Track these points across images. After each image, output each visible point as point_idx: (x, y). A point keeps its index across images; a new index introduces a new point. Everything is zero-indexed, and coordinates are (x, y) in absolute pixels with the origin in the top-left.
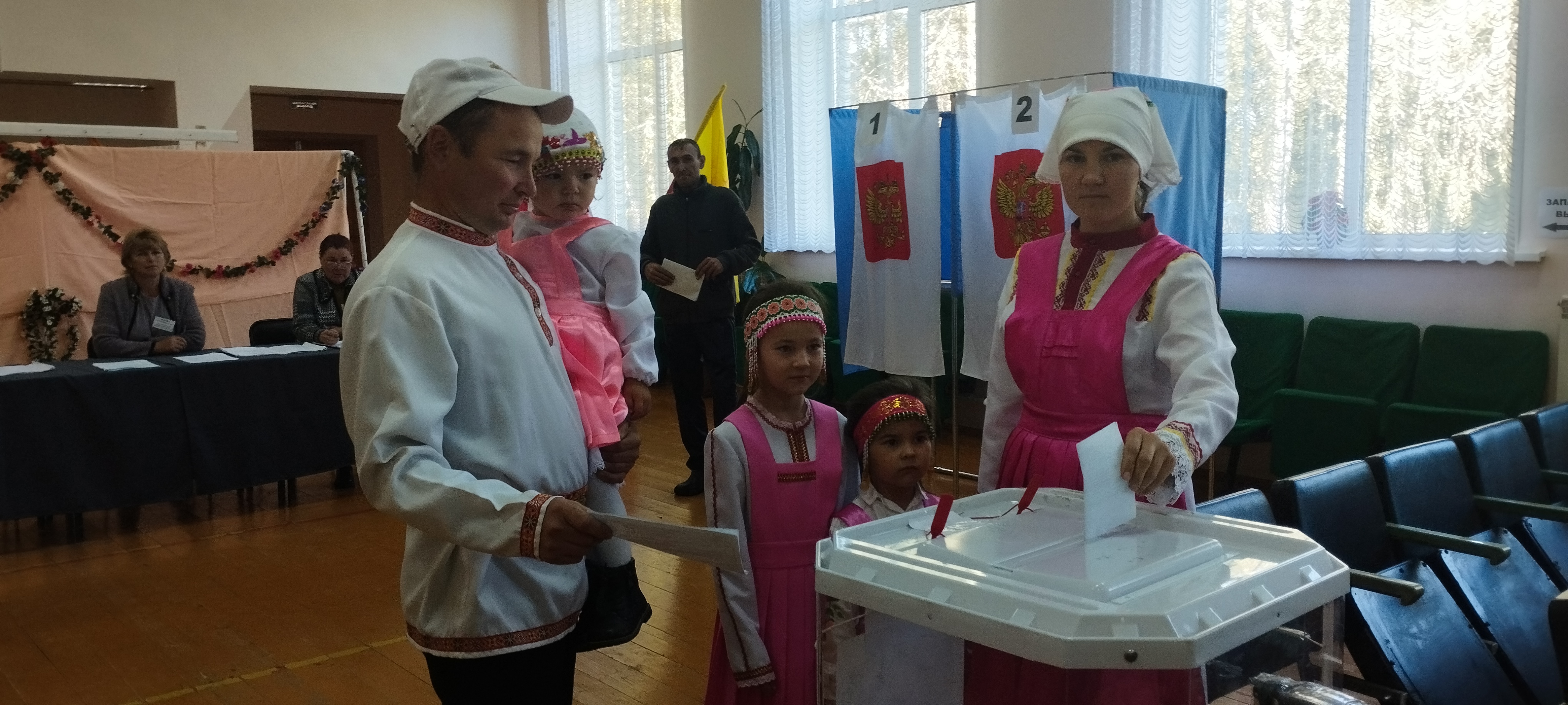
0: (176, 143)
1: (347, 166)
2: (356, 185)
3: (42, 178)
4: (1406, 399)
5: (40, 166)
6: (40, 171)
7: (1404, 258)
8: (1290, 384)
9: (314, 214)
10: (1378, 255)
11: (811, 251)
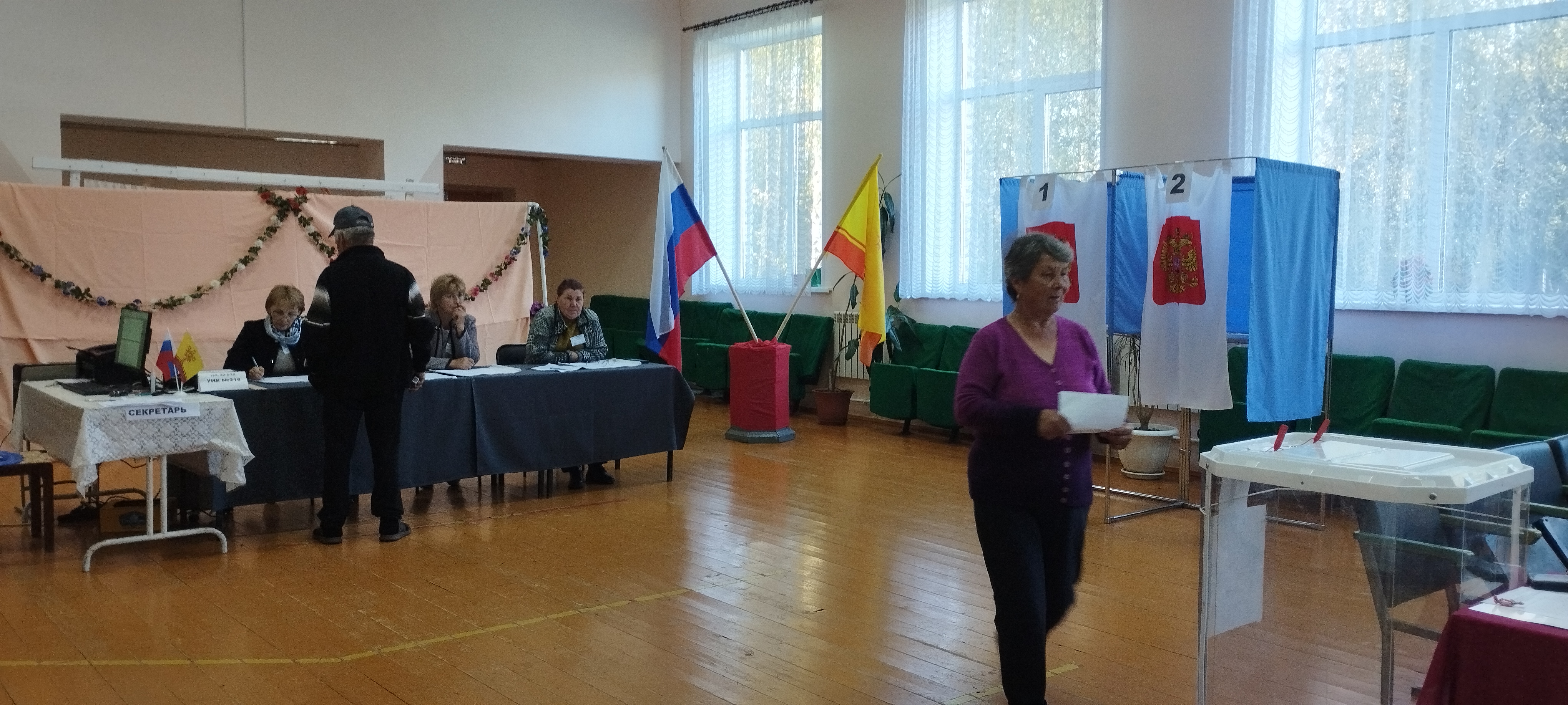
0: (381, 194)
1: (535, 215)
2: (540, 232)
3: (298, 221)
4: (1485, 426)
5: (297, 211)
6: (296, 215)
7: (1483, 312)
8: (1384, 414)
9: (506, 258)
10: (1462, 309)
11: (943, 299)
